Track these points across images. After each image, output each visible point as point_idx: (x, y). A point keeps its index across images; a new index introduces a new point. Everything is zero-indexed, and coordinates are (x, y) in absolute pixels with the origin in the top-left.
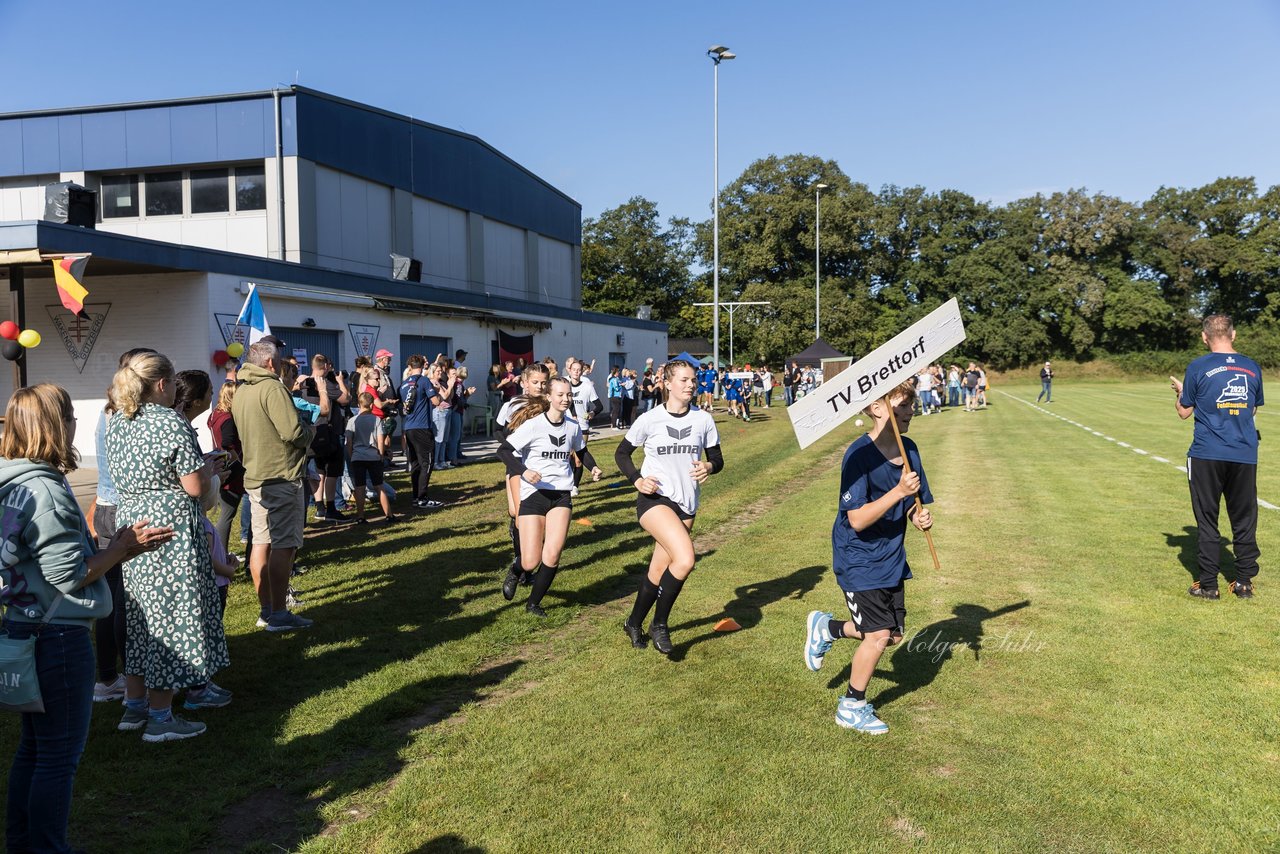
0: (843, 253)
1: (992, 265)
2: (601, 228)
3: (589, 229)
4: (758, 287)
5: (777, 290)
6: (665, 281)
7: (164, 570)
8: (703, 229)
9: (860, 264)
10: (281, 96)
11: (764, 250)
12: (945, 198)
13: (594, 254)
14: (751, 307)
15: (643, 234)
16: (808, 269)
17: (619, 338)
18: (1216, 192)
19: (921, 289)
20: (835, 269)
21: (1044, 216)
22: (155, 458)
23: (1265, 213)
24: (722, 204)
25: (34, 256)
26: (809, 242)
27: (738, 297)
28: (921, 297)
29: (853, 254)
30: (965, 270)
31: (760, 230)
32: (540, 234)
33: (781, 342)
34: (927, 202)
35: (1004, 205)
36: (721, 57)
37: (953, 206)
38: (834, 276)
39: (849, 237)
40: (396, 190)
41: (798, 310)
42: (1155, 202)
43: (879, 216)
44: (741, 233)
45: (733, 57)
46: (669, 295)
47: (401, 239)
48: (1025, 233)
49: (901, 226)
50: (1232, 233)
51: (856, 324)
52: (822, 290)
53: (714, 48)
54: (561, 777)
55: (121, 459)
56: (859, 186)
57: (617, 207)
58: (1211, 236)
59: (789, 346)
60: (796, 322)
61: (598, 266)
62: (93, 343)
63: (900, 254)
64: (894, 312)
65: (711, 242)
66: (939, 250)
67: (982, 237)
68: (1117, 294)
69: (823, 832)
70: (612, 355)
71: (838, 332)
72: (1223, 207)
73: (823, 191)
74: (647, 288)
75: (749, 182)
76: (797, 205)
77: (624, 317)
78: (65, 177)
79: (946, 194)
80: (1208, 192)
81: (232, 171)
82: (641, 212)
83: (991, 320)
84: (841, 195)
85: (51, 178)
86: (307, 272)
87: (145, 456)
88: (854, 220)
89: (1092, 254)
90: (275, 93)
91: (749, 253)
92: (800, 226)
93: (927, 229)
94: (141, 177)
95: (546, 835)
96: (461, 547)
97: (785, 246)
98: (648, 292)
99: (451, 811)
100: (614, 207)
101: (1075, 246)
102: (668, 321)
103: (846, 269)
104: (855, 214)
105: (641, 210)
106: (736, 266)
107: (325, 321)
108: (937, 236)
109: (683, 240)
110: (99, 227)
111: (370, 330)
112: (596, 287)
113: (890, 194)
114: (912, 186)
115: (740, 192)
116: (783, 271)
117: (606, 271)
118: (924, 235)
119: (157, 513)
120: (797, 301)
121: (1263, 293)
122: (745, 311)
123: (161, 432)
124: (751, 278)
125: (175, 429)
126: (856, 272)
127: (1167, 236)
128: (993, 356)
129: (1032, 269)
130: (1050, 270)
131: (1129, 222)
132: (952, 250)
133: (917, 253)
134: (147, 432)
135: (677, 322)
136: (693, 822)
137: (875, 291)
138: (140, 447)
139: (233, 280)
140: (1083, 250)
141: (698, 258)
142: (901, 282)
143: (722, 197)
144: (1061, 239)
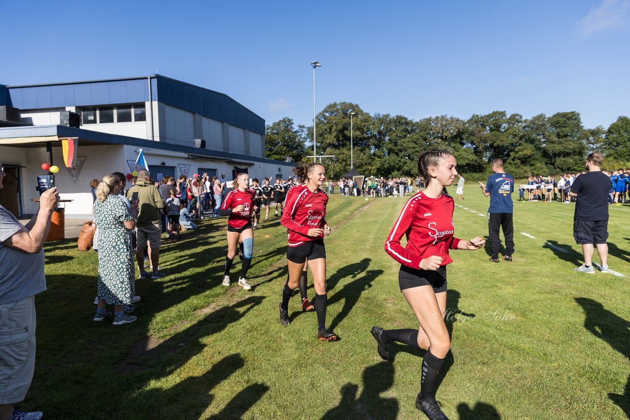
0: (361, 138)
1: (414, 142)
2: (273, 128)
3: (268, 129)
4: (330, 150)
5: (337, 151)
6: (296, 148)
7: (116, 259)
8: (310, 129)
9: (367, 142)
10: (151, 78)
11: (332, 137)
12: (397, 118)
13: (270, 138)
14: (328, 158)
15: (288, 131)
16: (348, 144)
17: (279, 169)
18: (492, 116)
19: (389, 151)
20: (358, 144)
21: (432, 125)
22: (114, 216)
23: (509, 124)
24: (317, 120)
25: (56, 139)
26: (348, 134)
27: (323, 154)
28: (389, 154)
29: (364, 138)
30: (404, 144)
31: (331, 129)
32: (250, 131)
33: (339, 170)
34: (391, 119)
35: (418, 121)
36: (316, 66)
37: (400, 121)
38: (358, 146)
39: (363, 132)
40: (196, 114)
41: (345, 159)
42: (471, 120)
43: (374, 124)
44: (324, 131)
45: (320, 66)
46: (298, 153)
47: (198, 133)
48: (426, 131)
49: (382, 128)
50: (498, 131)
51: (366, 164)
52: (353, 151)
53: (314, 62)
54: (259, 329)
55: (99, 216)
56: (366, 114)
57: (278, 121)
58: (491, 132)
59: (342, 172)
60: (344, 163)
61: (271, 143)
62: (80, 171)
63: (381, 138)
64: (379, 159)
65: (313, 134)
66: (395, 137)
67: (410, 132)
68: (458, 153)
69: (354, 346)
70: (277, 175)
71: (359, 167)
72: (495, 122)
73: (353, 115)
74: (290, 151)
75: (327, 112)
76: (344, 121)
77: (281, 161)
78: (68, 109)
79: (397, 117)
80: (490, 116)
81: (132, 106)
82: (287, 123)
83: (414, 162)
84: (360, 116)
85: (63, 109)
86: (163, 145)
87: (109, 215)
88: (365, 126)
89: (449, 138)
90: (149, 77)
91: (327, 138)
92: (345, 128)
93: (391, 129)
94: (97, 108)
95: (253, 351)
96: (221, 246)
97: (340, 135)
98: (290, 152)
99: (218, 343)
100: (277, 121)
101: (443, 135)
102: (298, 163)
103: (362, 144)
104: (365, 124)
105: (287, 122)
106: (322, 143)
107: (169, 163)
108: (394, 132)
109: (303, 133)
110: (81, 127)
111: (187, 166)
112: (271, 150)
113: (377, 116)
114: (385, 114)
115: (324, 116)
116: (339, 145)
117: (275, 145)
118: (390, 131)
119: (113, 237)
120: (344, 155)
121: (509, 152)
122: (325, 159)
123: (115, 206)
124: (328, 147)
125: (121, 205)
126: (365, 145)
127: (476, 132)
128: (414, 175)
129: (428, 144)
130: (434, 144)
131: (462, 127)
132: (400, 137)
133: (387, 138)
134: (110, 206)
135: (300, 163)
136: (306, 345)
137: (372, 152)
138: (107, 212)
139: (134, 148)
140: (446, 137)
141: (308, 140)
142: (382, 148)
143: (317, 117)
144: (438, 133)
